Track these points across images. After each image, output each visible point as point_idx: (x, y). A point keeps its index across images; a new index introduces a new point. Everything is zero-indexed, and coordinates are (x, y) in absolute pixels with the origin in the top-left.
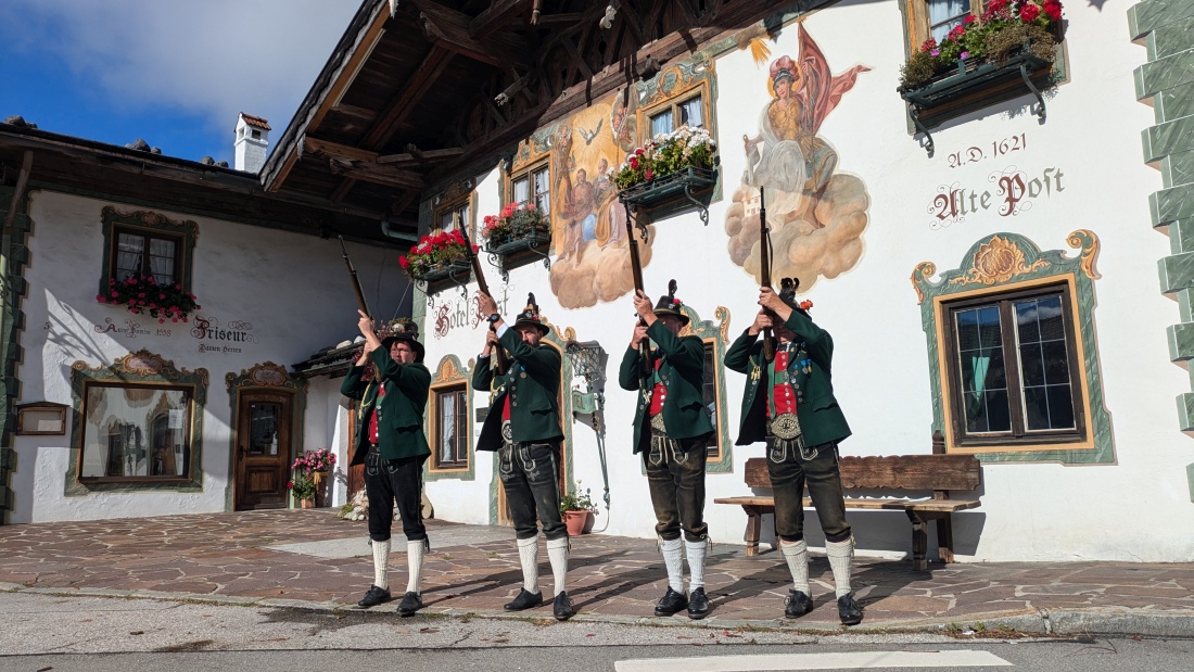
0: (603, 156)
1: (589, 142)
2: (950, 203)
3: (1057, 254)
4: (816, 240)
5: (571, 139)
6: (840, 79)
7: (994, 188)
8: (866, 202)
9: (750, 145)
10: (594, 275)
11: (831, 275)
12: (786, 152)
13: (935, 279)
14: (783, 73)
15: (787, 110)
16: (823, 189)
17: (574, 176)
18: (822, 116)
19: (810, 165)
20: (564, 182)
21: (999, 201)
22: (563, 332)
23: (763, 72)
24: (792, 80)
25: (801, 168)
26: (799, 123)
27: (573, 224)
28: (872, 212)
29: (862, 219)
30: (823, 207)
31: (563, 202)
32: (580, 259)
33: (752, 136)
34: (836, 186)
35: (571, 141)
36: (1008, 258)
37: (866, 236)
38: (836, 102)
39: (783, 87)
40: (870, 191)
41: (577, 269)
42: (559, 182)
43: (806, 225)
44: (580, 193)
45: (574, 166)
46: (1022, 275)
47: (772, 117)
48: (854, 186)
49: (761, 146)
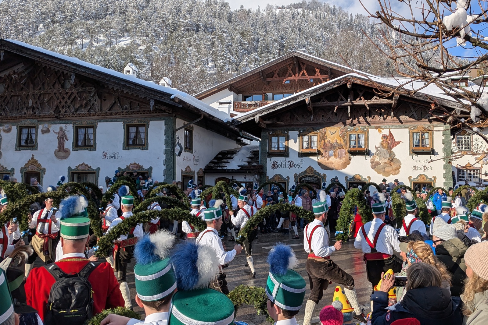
0: (336, 139)
1: (332, 134)
2: (415, 168)
3: (431, 179)
4: (391, 168)
5: (326, 132)
6: (397, 142)
7: (422, 167)
8: (401, 164)
9: (376, 148)
10: (333, 163)
11: (393, 175)
12: (384, 151)
13: (412, 179)
14: (384, 137)
15: (385, 144)
16: (392, 160)
17: (326, 141)
18: (393, 147)
19: (390, 155)
20: (323, 141)
21: (423, 169)
22: (322, 174)
23: (381, 135)
24: (387, 139)
25: (388, 155)
26: (388, 147)
27: (326, 151)
28: (402, 166)
29: (400, 167)
30: (392, 163)
31: (322, 145)
32: (328, 160)
33: (377, 146)
34: (395, 160)
35: (326, 133)
36: (423, 178)
37: (400, 170)
38: (396, 145)
39: (385, 139)
40: (401, 162)
41: (328, 162)
42: (321, 141)
43: (389, 165)
44: (328, 145)
45: (326, 138)
46: (425, 181)
47: (382, 144)
48: (398, 161)
49: (379, 149)
